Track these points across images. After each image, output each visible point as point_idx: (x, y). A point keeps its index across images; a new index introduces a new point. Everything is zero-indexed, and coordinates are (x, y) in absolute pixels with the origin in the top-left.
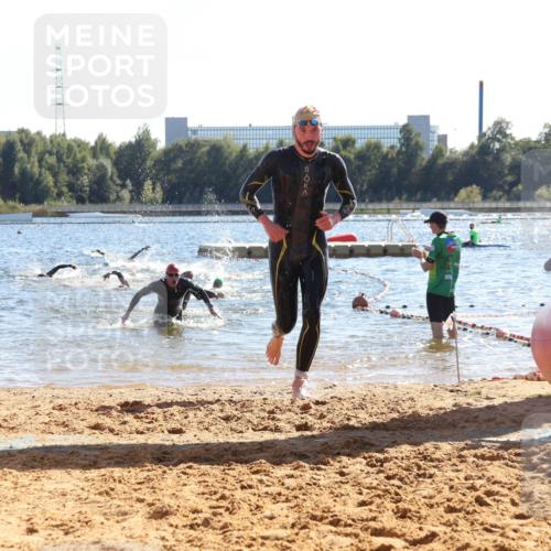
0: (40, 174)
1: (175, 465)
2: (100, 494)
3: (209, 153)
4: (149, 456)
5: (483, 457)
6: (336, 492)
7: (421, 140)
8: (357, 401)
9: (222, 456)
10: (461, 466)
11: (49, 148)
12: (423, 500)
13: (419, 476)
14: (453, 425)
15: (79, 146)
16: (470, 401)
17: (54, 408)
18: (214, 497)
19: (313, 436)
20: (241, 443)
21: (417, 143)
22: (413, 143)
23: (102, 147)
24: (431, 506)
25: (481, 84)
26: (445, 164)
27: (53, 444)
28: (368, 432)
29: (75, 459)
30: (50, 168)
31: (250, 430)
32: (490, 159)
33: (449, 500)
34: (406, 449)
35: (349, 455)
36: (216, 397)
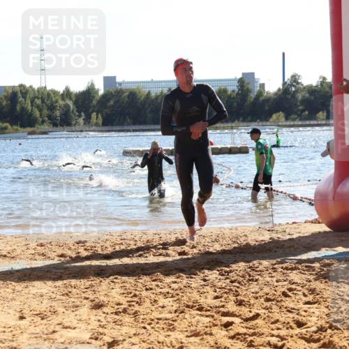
0: (32, 110)
1: (108, 277)
2: (63, 295)
3: (128, 96)
4: (92, 272)
5: (287, 268)
6: (201, 291)
7: (250, 87)
8: (214, 237)
9: (135, 272)
10: (274, 274)
11: (37, 95)
12: (252, 294)
13: (250, 280)
14: (270, 250)
15: (54, 93)
16: (279, 236)
17: (37, 245)
18: (130, 296)
19: (188, 259)
20: (146, 264)
21: (248, 89)
22: (245, 88)
23: (67, 94)
24: (257, 298)
25: (284, 54)
26: (264, 101)
27: (37, 266)
28: (220, 255)
29: (49, 275)
30: (38, 107)
31: (152, 256)
32: (289, 97)
33: (267, 294)
34: (242, 265)
35: (209, 269)
36: (133, 237)
